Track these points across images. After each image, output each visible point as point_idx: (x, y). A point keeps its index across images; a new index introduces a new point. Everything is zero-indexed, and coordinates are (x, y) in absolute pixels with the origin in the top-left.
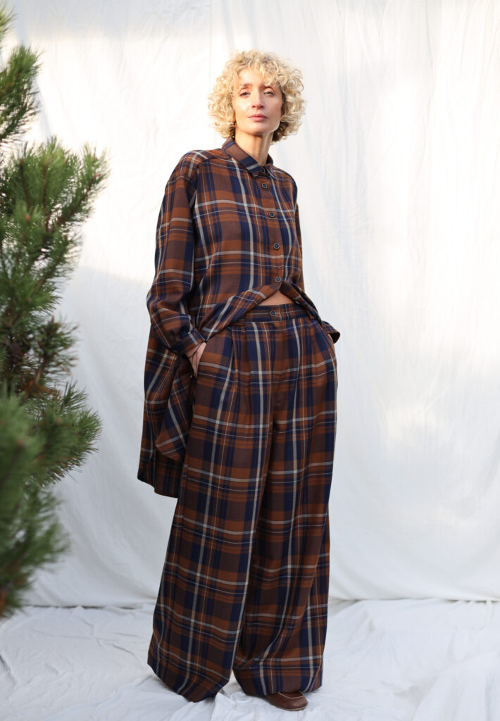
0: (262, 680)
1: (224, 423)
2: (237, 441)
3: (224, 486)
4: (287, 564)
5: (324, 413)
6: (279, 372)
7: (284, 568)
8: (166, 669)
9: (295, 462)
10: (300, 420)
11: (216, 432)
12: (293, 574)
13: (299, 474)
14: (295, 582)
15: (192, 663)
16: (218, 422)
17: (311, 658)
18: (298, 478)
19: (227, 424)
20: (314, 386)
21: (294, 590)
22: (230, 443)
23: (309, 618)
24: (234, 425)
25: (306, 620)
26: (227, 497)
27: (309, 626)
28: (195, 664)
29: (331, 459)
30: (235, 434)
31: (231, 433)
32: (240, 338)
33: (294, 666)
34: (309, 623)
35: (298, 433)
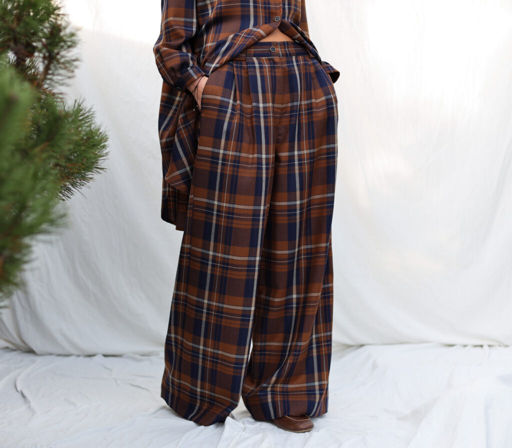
0: (270, 405)
1: (228, 152)
2: (240, 170)
3: (229, 213)
4: (292, 294)
5: (325, 147)
6: (280, 106)
7: (289, 297)
8: (179, 398)
9: (298, 193)
10: (302, 152)
11: (220, 162)
12: (298, 303)
13: (301, 205)
14: (300, 310)
15: (202, 391)
16: (222, 151)
17: (317, 383)
18: (301, 209)
19: (231, 153)
20: (314, 119)
21: (299, 318)
22: (233, 171)
23: (314, 346)
24: (238, 154)
25: (312, 348)
26: (232, 223)
27: (315, 354)
28: (204, 391)
29: (333, 191)
30: (239, 162)
31: (235, 162)
32: (241, 72)
33: (301, 391)
34: (315, 350)
35: (300, 165)
